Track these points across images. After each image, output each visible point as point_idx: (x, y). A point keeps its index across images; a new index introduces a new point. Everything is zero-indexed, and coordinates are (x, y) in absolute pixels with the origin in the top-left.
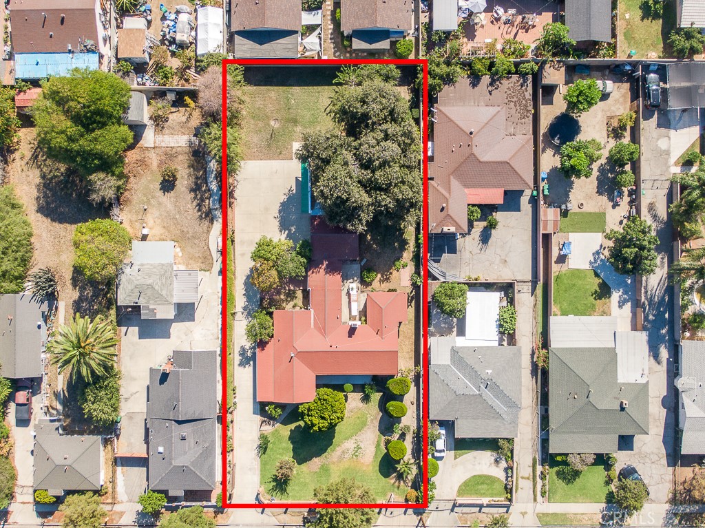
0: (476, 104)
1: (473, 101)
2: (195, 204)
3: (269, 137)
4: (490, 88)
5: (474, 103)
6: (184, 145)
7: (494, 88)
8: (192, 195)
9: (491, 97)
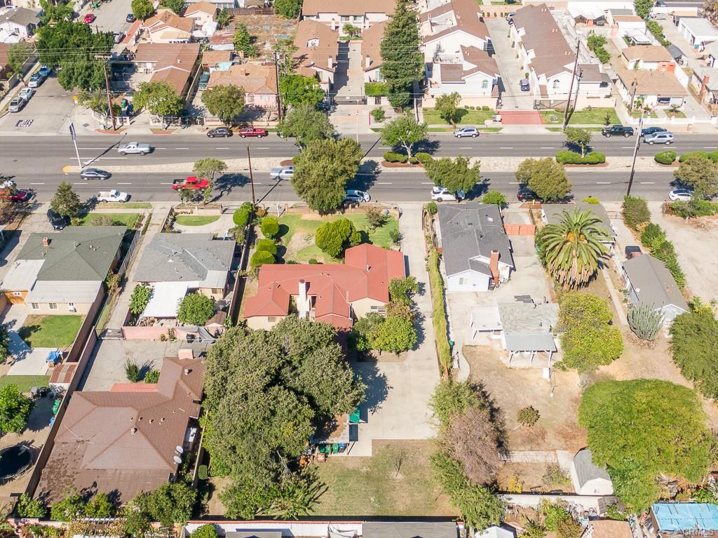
0: (118, 472)
1: (122, 476)
2: (491, 398)
3: (404, 462)
4: (94, 490)
5: (120, 473)
6: (516, 452)
7: (88, 490)
8: (495, 406)
9: (96, 479)
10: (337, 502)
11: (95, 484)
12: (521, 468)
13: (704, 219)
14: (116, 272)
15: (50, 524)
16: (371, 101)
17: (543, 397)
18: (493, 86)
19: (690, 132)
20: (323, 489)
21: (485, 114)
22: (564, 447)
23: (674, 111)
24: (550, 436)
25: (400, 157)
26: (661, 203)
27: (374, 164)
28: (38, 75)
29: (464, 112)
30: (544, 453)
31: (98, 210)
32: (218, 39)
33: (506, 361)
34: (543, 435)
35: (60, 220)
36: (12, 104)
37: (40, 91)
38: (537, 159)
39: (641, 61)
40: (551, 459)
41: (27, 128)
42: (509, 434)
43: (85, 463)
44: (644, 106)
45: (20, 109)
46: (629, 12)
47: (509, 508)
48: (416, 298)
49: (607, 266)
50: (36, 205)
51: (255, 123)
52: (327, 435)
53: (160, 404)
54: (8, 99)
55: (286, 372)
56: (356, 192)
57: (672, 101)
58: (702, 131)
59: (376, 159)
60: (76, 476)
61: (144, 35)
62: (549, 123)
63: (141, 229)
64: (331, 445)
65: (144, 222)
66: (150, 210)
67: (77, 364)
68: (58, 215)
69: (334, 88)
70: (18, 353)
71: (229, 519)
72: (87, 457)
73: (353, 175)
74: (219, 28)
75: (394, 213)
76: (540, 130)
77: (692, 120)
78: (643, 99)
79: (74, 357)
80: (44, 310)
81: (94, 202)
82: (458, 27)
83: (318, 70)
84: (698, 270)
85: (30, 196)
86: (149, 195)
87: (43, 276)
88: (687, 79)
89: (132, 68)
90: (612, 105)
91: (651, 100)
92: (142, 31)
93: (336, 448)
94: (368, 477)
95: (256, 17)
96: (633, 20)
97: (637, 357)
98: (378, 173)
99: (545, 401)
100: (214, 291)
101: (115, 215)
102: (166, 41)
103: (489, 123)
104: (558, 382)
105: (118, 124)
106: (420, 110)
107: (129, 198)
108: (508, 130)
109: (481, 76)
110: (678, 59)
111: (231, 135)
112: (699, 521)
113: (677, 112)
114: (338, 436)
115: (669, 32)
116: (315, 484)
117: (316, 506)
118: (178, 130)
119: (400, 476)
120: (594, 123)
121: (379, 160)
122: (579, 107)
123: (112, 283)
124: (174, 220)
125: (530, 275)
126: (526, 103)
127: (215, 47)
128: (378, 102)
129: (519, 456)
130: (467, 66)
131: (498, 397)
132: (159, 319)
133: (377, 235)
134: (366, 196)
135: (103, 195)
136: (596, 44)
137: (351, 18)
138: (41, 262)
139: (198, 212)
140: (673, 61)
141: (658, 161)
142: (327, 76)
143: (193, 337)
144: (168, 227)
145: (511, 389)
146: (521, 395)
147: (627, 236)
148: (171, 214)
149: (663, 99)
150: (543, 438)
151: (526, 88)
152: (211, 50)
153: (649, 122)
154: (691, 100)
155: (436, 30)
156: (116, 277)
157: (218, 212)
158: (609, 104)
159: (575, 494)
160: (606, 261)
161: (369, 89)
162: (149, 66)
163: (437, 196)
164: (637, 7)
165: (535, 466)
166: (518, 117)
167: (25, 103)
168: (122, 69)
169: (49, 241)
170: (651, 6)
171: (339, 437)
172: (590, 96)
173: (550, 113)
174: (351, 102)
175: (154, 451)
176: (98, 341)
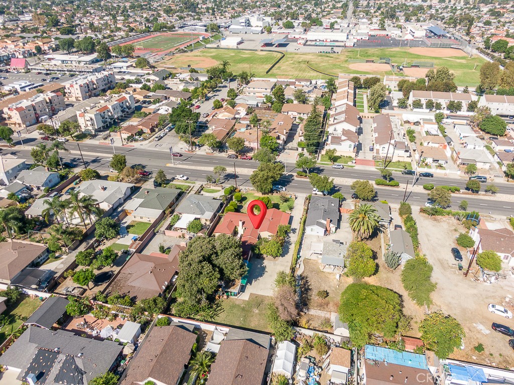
3: (261, 305)
4: (128, 294)
5: (140, 289)
6: (312, 310)
7: (126, 294)
8: (310, 287)
10: (226, 318)
11: (129, 292)
12: (312, 317)
13: (439, 217)
14: (170, 208)
15: (106, 305)
16: (300, 149)
17: (333, 287)
18: (354, 148)
19: (446, 177)
20: (222, 311)
21: (349, 159)
22: (336, 311)
23: (440, 166)
24: (331, 305)
25: (304, 174)
26: (419, 208)
27: (292, 176)
28: (170, 127)
29: (340, 157)
30: (325, 312)
31: (174, 182)
32: (244, 119)
33: (321, 268)
34: (327, 304)
35: (157, 184)
36: (156, 138)
37: (169, 134)
38: (362, 181)
39: (431, 143)
40: (327, 316)
41: (159, 147)
42: (312, 301)
43: (129, 283)
44: (426, 163)
45: (159, 140)
46: (432, 120)
47: (299, 334)
48: (291, 235)
49: (384, 233)
50: (151, 178)
51: (248, 154)
52: (229, 288)
53: (166, 263)
54: (156, 135)
55: (213, 257)
56: (280, 186)
57: (439, 162)
58: (452, 177)
59: (294, 174)
60: (123, 287)
61: (216, 115)
62: (378, 166)
63: (188, 192)
64: (231, 292)
65: (190, 189)
66: (194, 185)
67: (142, 242)
68: (157, 183)
69: (286, 142)
70: (122, 235)
71: (176, 316)
72: (130, 280)
73: (277, 179)
74: (247, 114)
75: (293, 197)
76: (373, 169)
77: (447, 171)
78: (425, 159)
79: (141, 239)
80: (138, 219)
81: (174, 179)
82: (345, 121)
83: (279, 134)
84: (428, 240)
85: (150, 174)
86: (195, 178)
87: (141, 206)
88: (450, 153)
89: (207, 128)
90: (410, 161)
91: (429, 160)
92: (216, 113)
93: (233, 294)
94: (243, 309)
95: (264, 111)
96: (433, 124)
97: (385, 276)
98: (292, 180)
99: (334, 289)
100: (206, 220)
101: (179, 185)
102: (224, 118)
103: (350, 163)
104: (343, 281)
105: (194, 149)
106: (320, 155)
107: (187, 179)
108: (358, 167)
109: (349, 143)
110: (449, 143)
111: (237, 158)
112: (386, 357)
113: (441, 167)
114: (234, 288)
115: (449, 131)
116: (219, 308)
117: (216, 318)
118: (217, 154)
119: (257, 311)
120: (399, 168)
121: (295, 174)
122: (394, 160)
123: (167, 212)
124: (202, 189)
125: (346, 232)
126: (369, 156)
127: (242, 122)
128: (303, 150)
129: (313, 312)
130: (343, 138)
131: (313, 284)
132: (181, 229)
133: (283, 206)
134: (284, 189)
135: (178, 177)
136: (410, 133)
137: (302, 114)
138: (143, 200)
139: (212, 188)
140: (446, 144)
141: (425, 188)
142: (283, 137)
143: (192, 238)
144: (198, 192)
145: (320, 281)
146: (324, 285)
147: (398, 220)
148: (201, 187)
149: (436, 161)
150: (327, 305)
151: (372, 150)
152: (240, 123)
153: (425, 170)
154: (450, 162)
155: (336, 121)
156: (170, 209)
157: (220, 188)
158: (409, 160)
159: (333, 334)
160: (384, 230)
161: (299, 144)
162: (214, 127)
163: (314, 192)
164: (436, 118)
165: (319, 317)
166: (365, 162)
167: (162, 138)
168: (203, 127)
169: (148, 192)
170: (443, 118)
171: (235, 290)
172: (399, 155)
173: (379, 161)
174: (291, 149)
175: (156, 282)
176: (155, 234)
